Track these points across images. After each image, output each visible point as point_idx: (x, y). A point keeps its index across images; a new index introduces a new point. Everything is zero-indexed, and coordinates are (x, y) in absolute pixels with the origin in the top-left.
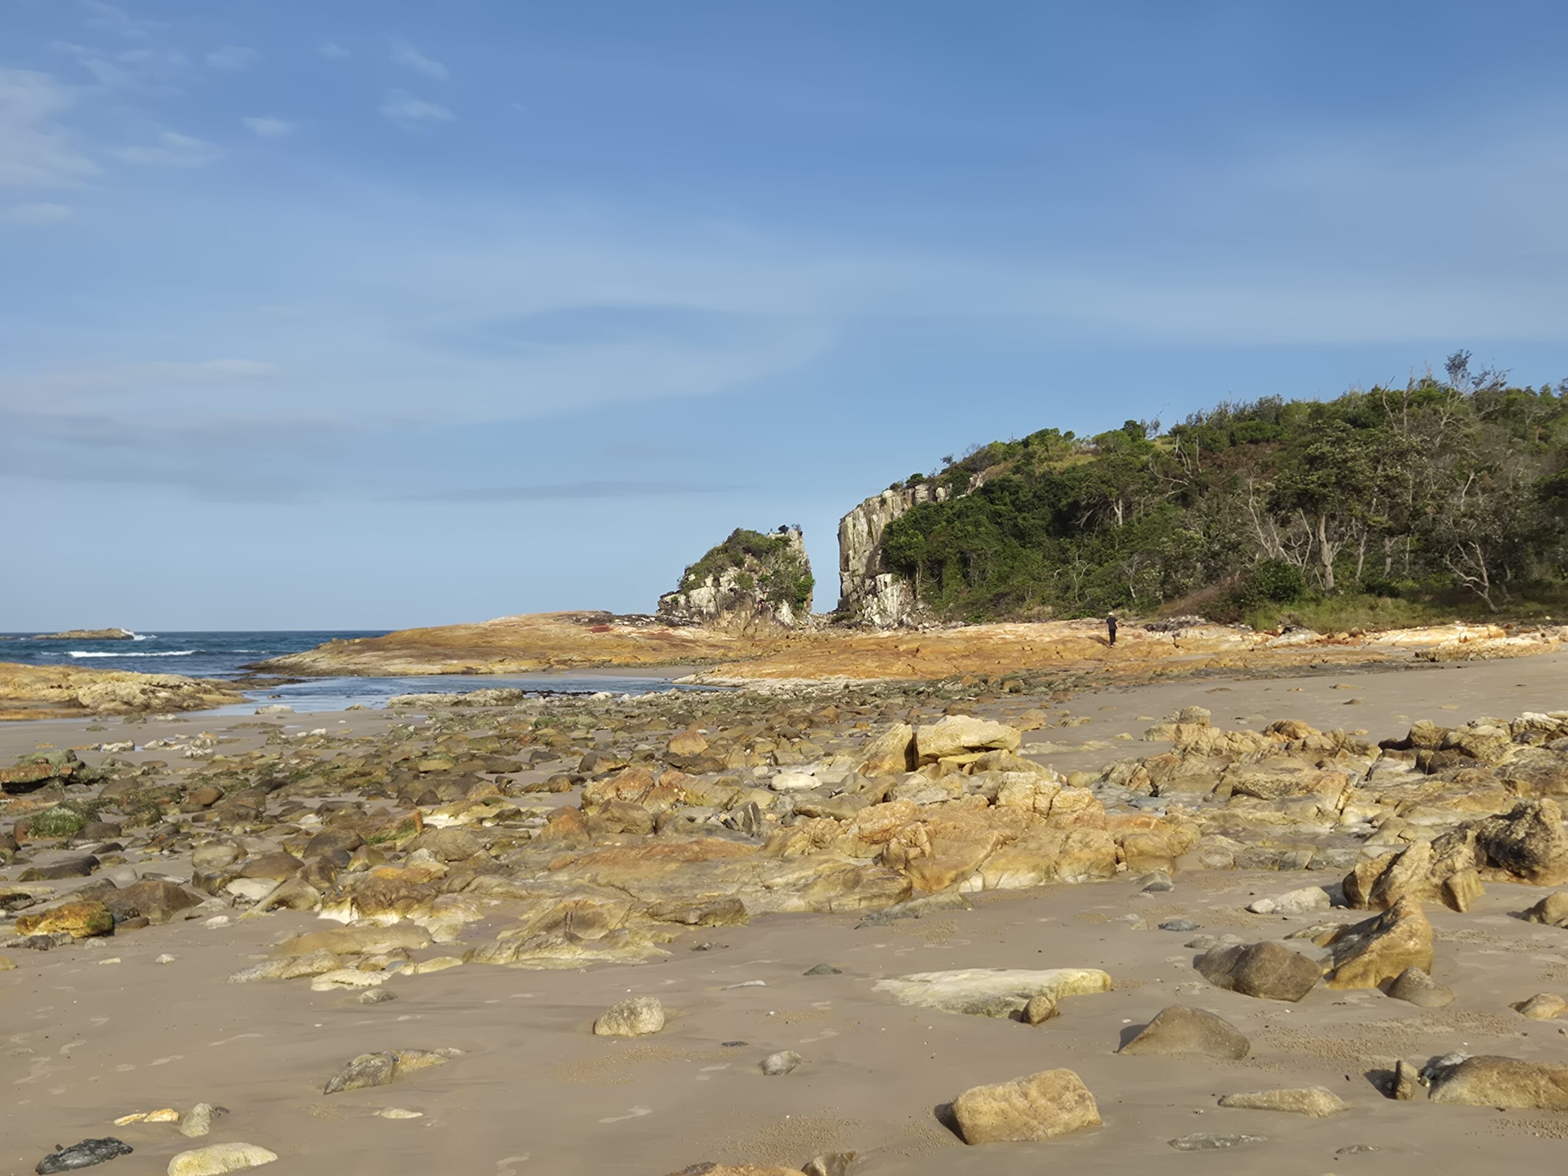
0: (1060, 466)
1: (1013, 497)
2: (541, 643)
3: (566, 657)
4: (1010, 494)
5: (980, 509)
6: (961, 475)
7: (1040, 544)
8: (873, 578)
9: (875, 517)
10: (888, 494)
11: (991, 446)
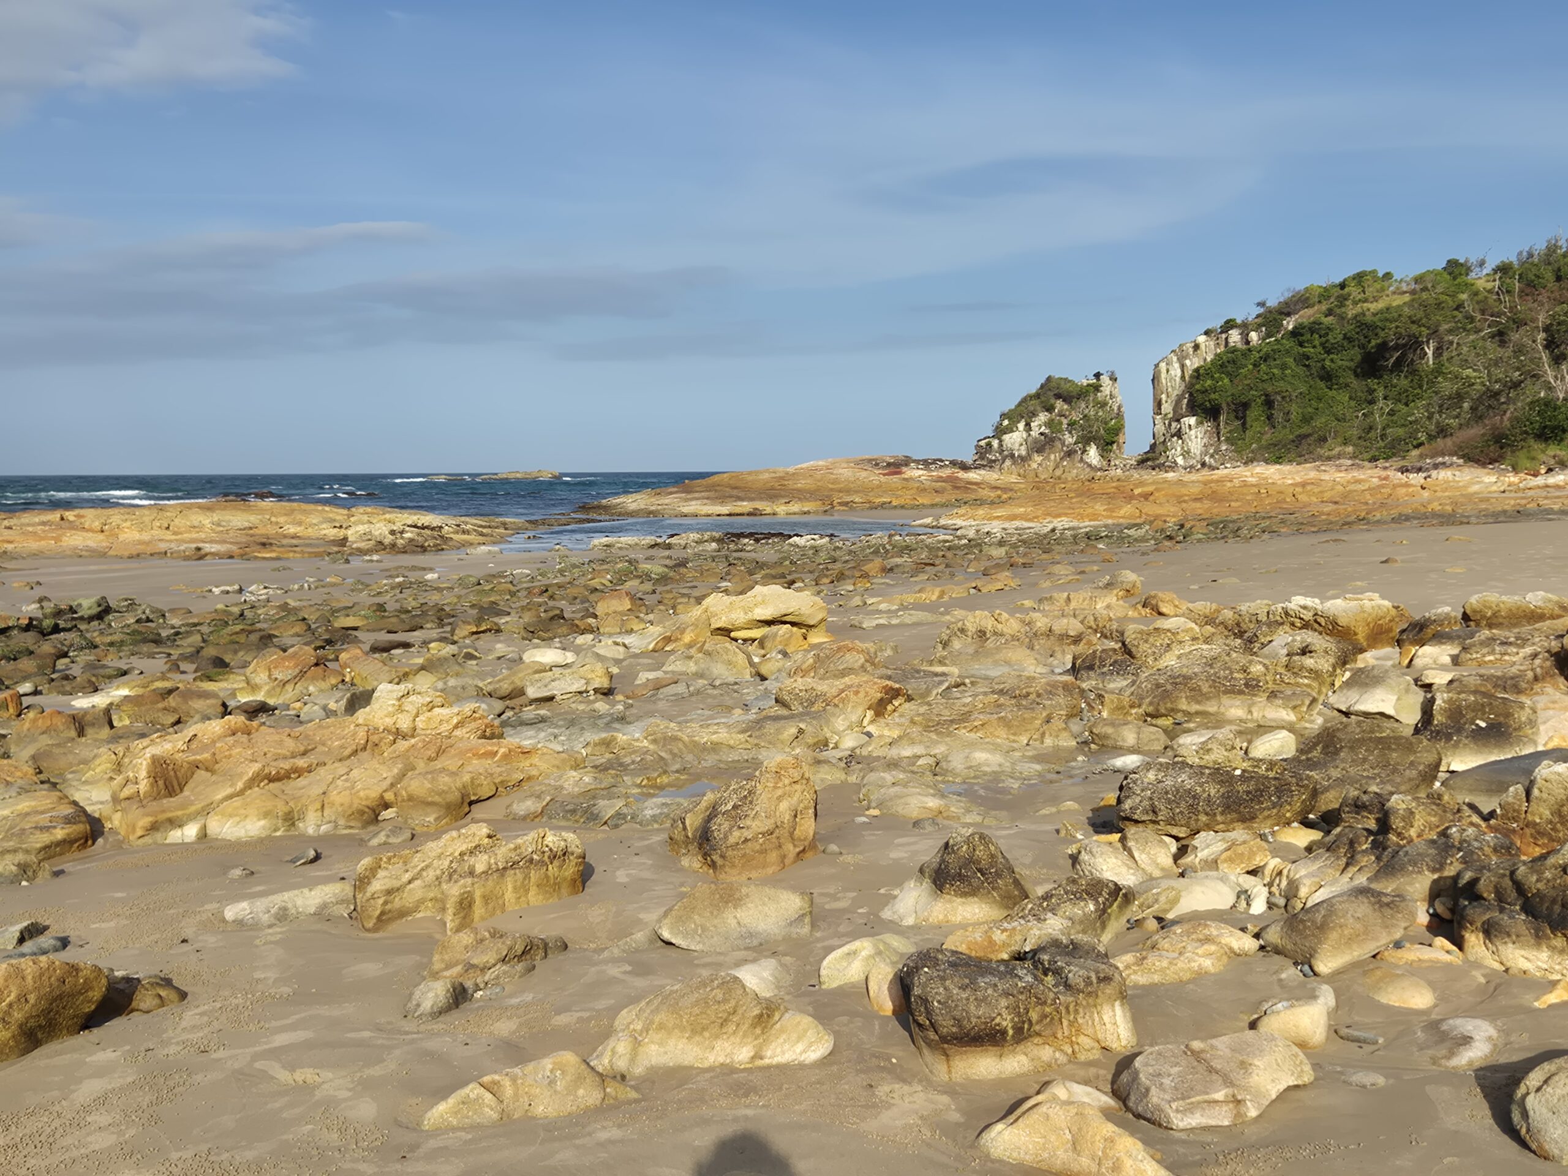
0: (1374, 307)
1: (1323, 339)
2: (831, 486)
3: (849, 499)
4: (1320, 337)
5: (1287, 351)
6: (1275, 319)
7: (1347, 385)
8: (1178, 421)
9: (1188, 362)
10: (1202, 339)
11: (1307, 289)
